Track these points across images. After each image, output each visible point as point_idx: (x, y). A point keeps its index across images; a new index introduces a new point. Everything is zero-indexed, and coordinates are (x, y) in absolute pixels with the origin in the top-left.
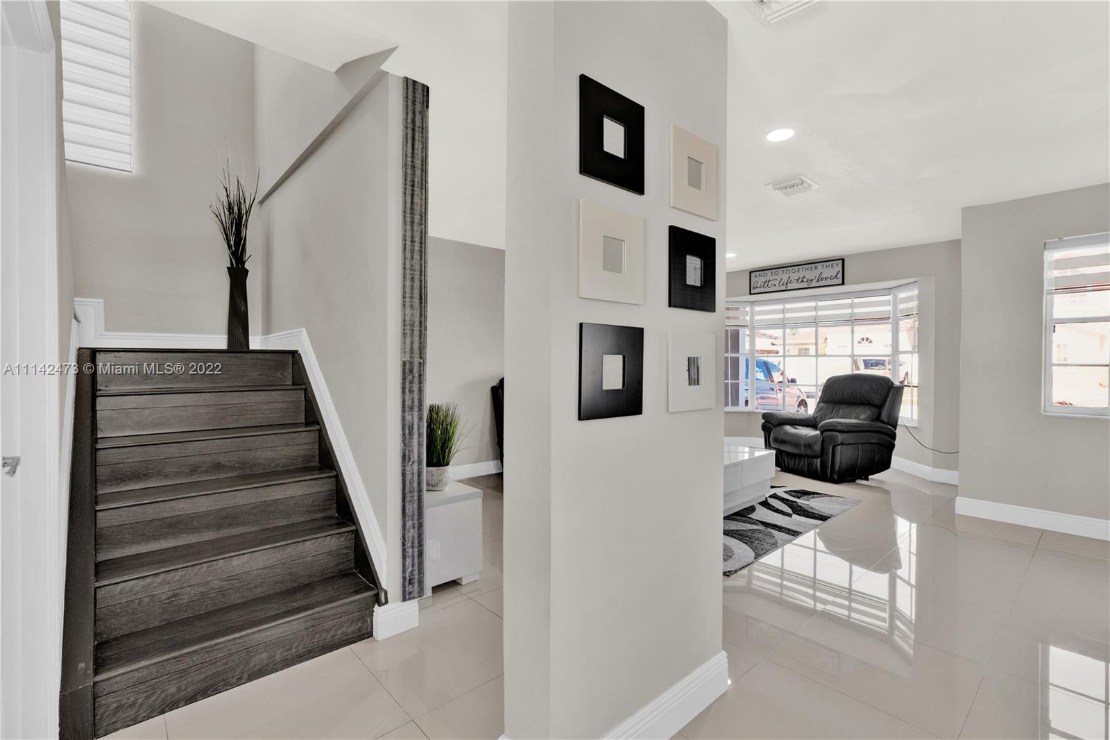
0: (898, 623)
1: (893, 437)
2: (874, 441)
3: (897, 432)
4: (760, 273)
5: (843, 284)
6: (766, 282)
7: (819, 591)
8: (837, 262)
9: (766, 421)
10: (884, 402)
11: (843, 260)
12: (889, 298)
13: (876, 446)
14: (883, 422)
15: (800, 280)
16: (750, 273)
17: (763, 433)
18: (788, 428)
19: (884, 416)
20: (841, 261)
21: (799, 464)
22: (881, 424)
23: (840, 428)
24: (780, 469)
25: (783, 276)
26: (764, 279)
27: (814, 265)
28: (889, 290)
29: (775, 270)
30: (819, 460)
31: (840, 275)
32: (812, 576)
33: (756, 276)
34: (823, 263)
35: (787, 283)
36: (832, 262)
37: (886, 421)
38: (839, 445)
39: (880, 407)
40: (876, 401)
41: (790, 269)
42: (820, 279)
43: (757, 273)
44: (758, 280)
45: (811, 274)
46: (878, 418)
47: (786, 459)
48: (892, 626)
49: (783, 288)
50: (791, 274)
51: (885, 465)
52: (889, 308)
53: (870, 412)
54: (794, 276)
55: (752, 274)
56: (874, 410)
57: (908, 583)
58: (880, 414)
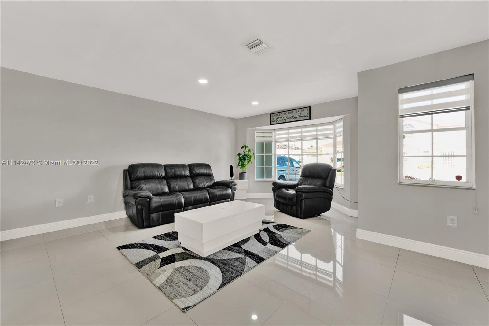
0: (337, 284)
1: (331, 194)
2: (321, 197)
3: (333, 192)
4: (275, 114)
5: (310, 119)
6: (277, 118)
7: (303, 267)
8: (307, 108)
9: (274, 187)
10: (327, 176)
11: (310, 107)
12: (332, 126)
13: (323, 199)
14: (326, 187)
15: (292, 118)
16: (271, 114)
17: (273, 192)
18: (284, 190)
19: (327, 184)
20: (309, 108)
21: (287, 208)
22: (325, 188)
23: (304, 190)
24: (279, 210)
25: (284, 116)
26: (276, 117)
27: (297, 110)
28: (332, 123)
29: (281, 113)
30: (295, 207)
31: (309, 115)
32: (300, 259)
33: (273, 116)
34: (301, 109)
35: (286, 119)
36: (305, 108)
37: (328, 186)
38: (304, 199)
39: (326, 179)
40: (324, 176)
41: (287, 112)
42: (300, 117)
43: (273, 115)
44: (274, 118)
45: (296, 114)
46: (324, 185)
47: (281, 206)
48: (335, 285)
49: (284, 121)
50: (288, 115)
51: (327, 208)
52: (332, 132)
53: (321, 182)
54: (289, 116)
55: (271, 115)
56: (323, 181)
57: (340, 264)
58: (325, 183)
